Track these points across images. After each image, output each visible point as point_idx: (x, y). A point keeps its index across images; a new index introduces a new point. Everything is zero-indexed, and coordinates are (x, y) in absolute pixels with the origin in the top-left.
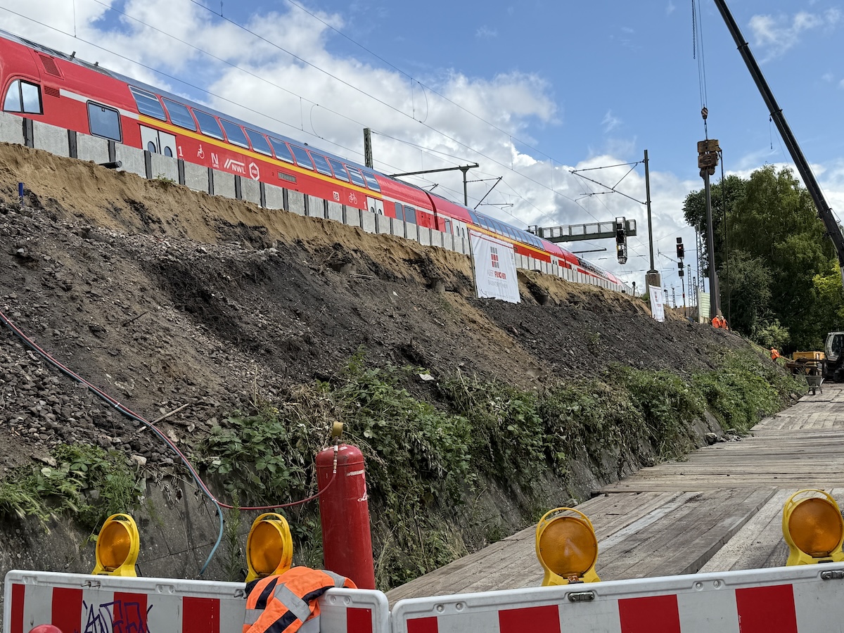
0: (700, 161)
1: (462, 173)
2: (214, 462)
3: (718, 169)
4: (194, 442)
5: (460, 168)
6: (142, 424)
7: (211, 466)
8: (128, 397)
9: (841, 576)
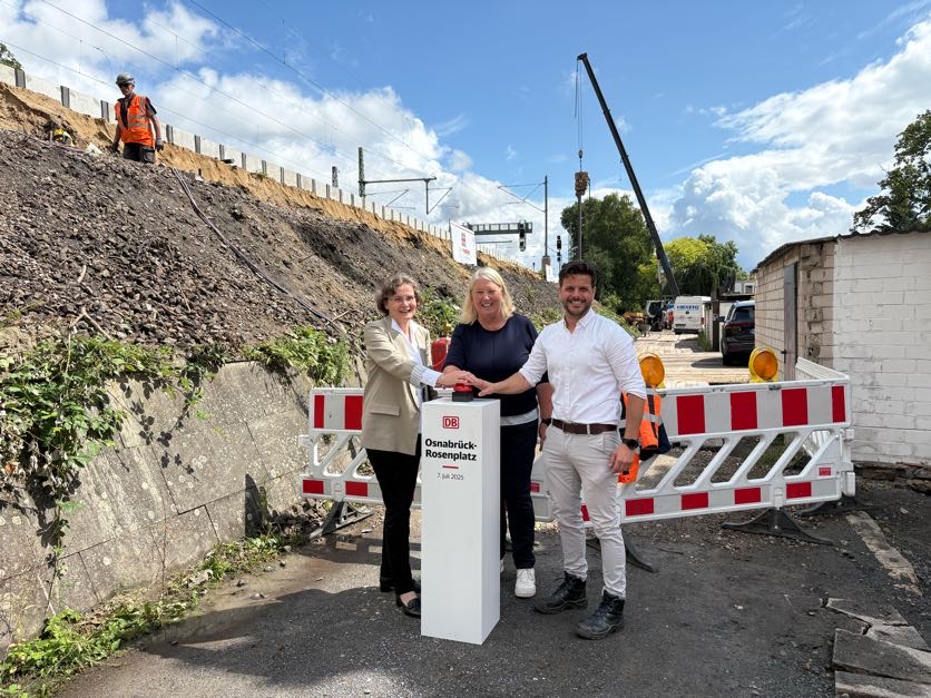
0: (576, 186)
1: (426, 183)
5: (424, 179)
6: (326, 321)
8: (314, 304)
9: (778, 389)
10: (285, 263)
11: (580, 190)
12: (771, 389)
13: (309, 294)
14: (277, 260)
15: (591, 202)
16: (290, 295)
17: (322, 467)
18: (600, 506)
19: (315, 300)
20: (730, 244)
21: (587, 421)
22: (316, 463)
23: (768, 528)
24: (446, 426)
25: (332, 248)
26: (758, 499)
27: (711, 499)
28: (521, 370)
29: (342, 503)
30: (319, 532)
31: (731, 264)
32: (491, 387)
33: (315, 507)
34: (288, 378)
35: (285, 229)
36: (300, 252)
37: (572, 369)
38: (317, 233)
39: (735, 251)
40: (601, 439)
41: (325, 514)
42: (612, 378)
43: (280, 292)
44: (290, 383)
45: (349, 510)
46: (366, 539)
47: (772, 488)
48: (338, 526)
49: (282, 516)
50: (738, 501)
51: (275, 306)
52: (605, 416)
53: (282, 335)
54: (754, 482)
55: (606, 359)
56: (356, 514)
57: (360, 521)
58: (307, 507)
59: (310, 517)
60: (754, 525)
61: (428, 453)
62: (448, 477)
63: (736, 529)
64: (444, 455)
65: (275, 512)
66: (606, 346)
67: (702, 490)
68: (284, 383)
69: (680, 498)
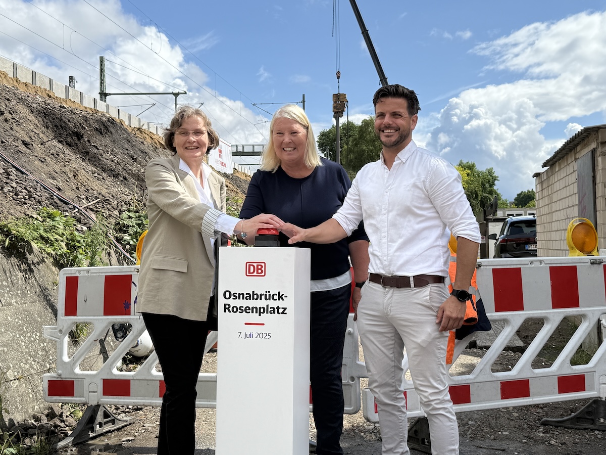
0: (334, 107)
1: (175, 97)
2: (125, 237)
3: (345, 113)
4: (109, 223)
5: (173, 93)
6: (74, 208)
7: (124, 239)
8: (59, 189)
9: (600, 263)
10: (25, 144)
11: (338, 113)
12: (592, 263)
13: (54, 178)
14: (16, 139)
15: (349, 126)
16: (31, 177)
17: (73, 364)
18: (428, 374)
19: (60, 184)
20: (490, 172)
21: (411, 272)
22: (66, 359)
23: (593, 422)
24: (249, 273)
25: (79, 136)
26: (582, 388)
27: (532, 388)
28: (335, 216)
29: (98, 406)
30: (68, 441)
31: (491, 192)
32: (302, 234)
33: (61, 416)
34: (29, 265)
35: (23, 111)
36: (41, 135)
37: (389, 212)
38: (61, 119)
39: (495, 179)
40: (426, 293)
41: (74, 424)
42: (437, 222)
43: (19, 173)
44: (31, 271)
45: (106, 415)
46: (128, 448)
47: (596, 375)
48: (91, 435)
49: (20, 425)
50: (562, 390)
51: (14, 185)
52: (430, 266)
53: (23, 216)
54: (579, 369)
55: (430, 199)
56: (113, 422)
57: (118, 429)
58: (51, 415)
59: (56, 426)
60: (578, 419)
61: (227, 308)
62: (251, 336)
63: (557, 425)
64: (247, 310)
65: (11, 420)
66: (427, 184)
67: (523, 376)
68: (25, 271)
69: (499, 386)
